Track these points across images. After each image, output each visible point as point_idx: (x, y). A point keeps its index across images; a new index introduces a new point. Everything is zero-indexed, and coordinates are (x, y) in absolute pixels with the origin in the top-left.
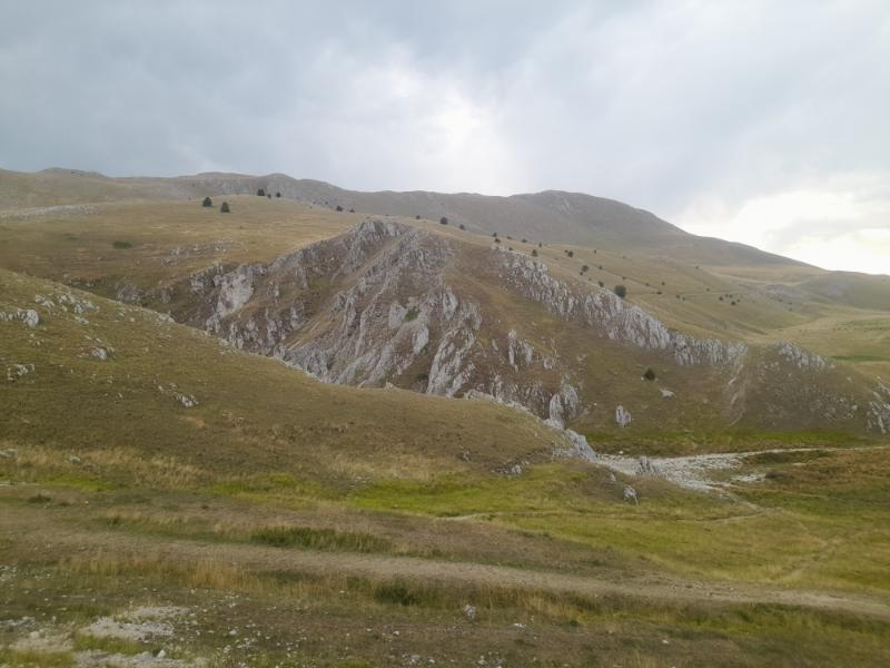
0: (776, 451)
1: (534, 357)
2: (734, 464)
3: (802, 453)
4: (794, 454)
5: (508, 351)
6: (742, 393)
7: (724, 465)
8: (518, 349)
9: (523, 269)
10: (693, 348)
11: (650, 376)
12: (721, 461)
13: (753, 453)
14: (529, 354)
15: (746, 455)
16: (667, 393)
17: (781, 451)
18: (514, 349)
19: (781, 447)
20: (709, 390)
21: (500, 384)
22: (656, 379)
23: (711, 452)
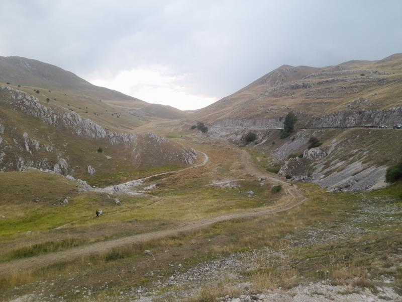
0: (155, 175)
1: (40, 146)
2: (142, 183)
3: (164, 175)
4: (161, 175)
5: (24, 144)
6: (139, 154)
7: (139, 184)
8: (30, 143)
9: (25, 100)
10: (116, 137)
11: (100, 151)
12: (138, 182)
13: (148, 178)
14: (37, 145)
15: (146, 178)
16: (109, 157)
17: (157, 175)
18: (28, 143)
19: (157, 174)
20: (126, 154)
21: (23, 162)
22: (103, 152)
23: (132, 180)
